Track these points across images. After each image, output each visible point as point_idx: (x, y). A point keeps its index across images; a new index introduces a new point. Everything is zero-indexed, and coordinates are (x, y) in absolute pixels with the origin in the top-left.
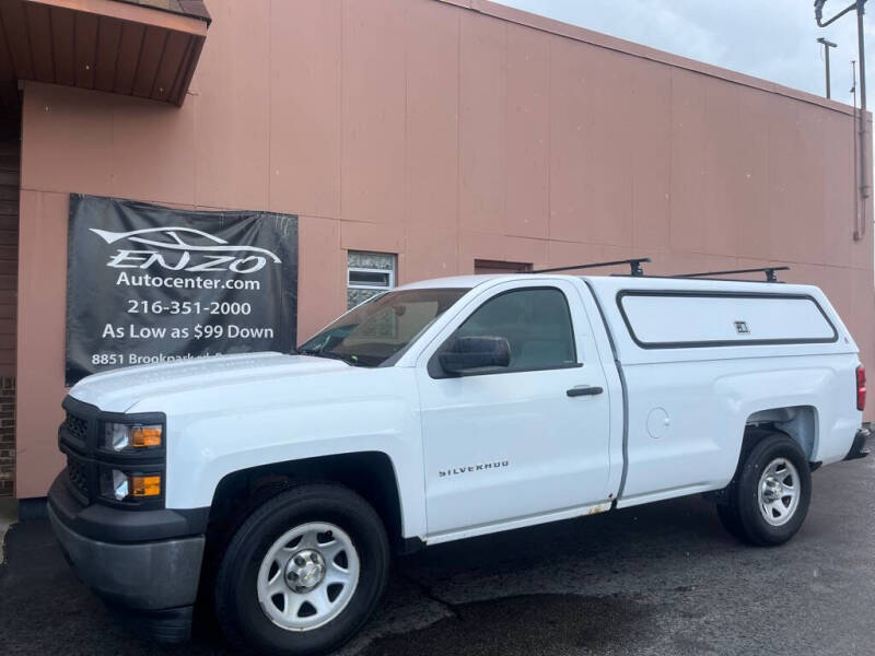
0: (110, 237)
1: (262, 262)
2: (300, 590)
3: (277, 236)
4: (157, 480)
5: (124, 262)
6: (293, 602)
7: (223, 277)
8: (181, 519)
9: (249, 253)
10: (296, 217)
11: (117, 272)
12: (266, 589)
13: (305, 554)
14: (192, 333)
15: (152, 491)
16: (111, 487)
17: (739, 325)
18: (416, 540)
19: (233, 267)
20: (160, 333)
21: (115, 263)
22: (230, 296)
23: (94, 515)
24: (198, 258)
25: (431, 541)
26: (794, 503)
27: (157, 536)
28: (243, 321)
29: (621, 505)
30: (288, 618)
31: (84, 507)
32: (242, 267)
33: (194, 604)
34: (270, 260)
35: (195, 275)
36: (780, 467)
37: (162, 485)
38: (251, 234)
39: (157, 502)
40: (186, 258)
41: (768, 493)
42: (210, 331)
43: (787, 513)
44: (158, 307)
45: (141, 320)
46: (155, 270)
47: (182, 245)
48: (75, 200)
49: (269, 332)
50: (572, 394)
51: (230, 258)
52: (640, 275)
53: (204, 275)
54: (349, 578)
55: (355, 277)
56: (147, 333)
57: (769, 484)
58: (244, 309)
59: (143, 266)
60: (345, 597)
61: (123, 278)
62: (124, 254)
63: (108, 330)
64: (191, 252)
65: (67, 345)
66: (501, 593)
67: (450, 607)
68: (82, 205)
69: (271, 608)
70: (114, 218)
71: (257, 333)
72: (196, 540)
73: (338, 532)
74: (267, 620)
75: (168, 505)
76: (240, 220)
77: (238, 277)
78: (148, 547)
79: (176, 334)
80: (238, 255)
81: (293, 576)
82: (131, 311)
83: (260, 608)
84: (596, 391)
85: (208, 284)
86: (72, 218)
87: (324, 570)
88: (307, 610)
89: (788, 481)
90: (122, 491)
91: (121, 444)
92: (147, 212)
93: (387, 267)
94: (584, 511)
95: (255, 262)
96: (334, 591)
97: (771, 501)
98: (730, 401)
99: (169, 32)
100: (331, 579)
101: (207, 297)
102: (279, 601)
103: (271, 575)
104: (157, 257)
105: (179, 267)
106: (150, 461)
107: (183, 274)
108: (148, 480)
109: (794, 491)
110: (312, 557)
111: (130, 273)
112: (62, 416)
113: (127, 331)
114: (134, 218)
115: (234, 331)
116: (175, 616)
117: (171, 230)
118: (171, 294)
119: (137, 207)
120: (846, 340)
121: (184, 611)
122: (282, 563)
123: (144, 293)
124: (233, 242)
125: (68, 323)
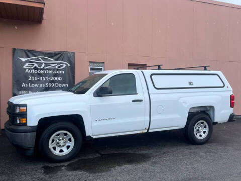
0: (23, 60)
1: (64, 66)
2: (60, 146)
3: (69, 58)
4: (25, 119)
5: (27, 66)
6: (58, 149)
7: (54, 70)
8: (30, 128)
9: (61, 63)
10: (74, 53)
11: (25, 69)
12: (51, 146)
13: (61, 138)
14: (46, 85)
15: (24, 122)
16: (16, 121)
17: (190, 83)
18: (90, 136)
19: (57, 67)
20: (37, 85)
21: (25, 67)
22: (56, 75)
23: (12, 127)
24: (47, 65)
25: (94, 137)
26: (207, 133)
27: (25, 132)
28: (59, 82)
29: (150, 131)
30: (57, 152)
31: (10, 125)
32: (59, 67)
33: (34, 147)
34: (67, 65)
35: (46, 69)
36: (202, 123)
37: (26, 120)
38: (61, 58)
39: (25, 124)
40: (43, 65)
41: (198, 130)
42: (50, 85)
43: (204, 136)
44: (36, 78)
45: (32, 82)
46: (35, 68)
47: (43, 61)
48: (14, 50)
49: (67, 85)
50: (133, 101)
51: (55, 65)
52: (161, 69)
53: (49, 69)
54: (72, 144)
55: (92, 69)
56: (33, 85)
57: (199, 128)
58: (60, 79)
59: (33, 67)
60: (71, 149)
61: (27, 71)
62: (27, 64)
63: (23, 85)
64: (45, 63)
65: (13, 88)
66: (116, 152)
67: (101, 154)
68: (16, 51)
69: (52, 150)
70: (24, 54)
71: (63, 85)
72: (34, 133)
73: (69, 133)
74: (51, 152)
75: (28, 125)
76: (58, 54)
77: (58, 70)
78: (23, 134)
79: (41, 85)
80: (58, 64)
81: (58, 143)
82: (29, 79)
83: (49, 149)
84: (141, 101)
85: (50, 72)
86: (13, 55)
87: (66, 142)
88: (61, 151)
89: (205, 127)
90: (18, 122)
91: (18, 111)
92: (33, 53)
93: (102, 66)
94: (139, 132)
95: (63, 65)
96: (68, 147)
97: (199, 132)
98: (183, 104)
99: (35, 7)
100: (68, 144)
101: (49, 75)
102: (54, 148)
103: (52, 142)
104: (36, 65)
105: (42, 67)
106: (24, 115)
107: (43, 69)
108: (23, 119)
109: (207, 130)
110: (63, 139)
111: (29, 69)
112: (7, 106)
113: (28, 85)
114: (30, 54)
115: (57, 85)
116: (30, 150)
117: (39, 57)
118: (39, 75)
119: (30, 51)
120: (227, 87)
121: (32, 149)
122: (55, 140)
123: (32, 75)
124: (56, 60)
125: (13, 83)
